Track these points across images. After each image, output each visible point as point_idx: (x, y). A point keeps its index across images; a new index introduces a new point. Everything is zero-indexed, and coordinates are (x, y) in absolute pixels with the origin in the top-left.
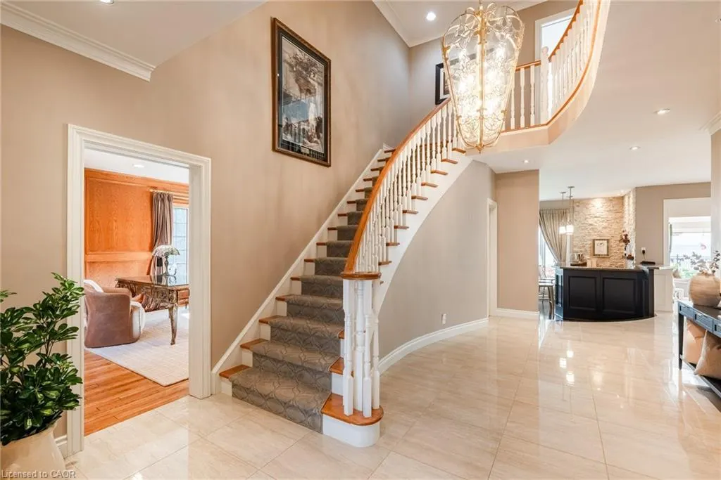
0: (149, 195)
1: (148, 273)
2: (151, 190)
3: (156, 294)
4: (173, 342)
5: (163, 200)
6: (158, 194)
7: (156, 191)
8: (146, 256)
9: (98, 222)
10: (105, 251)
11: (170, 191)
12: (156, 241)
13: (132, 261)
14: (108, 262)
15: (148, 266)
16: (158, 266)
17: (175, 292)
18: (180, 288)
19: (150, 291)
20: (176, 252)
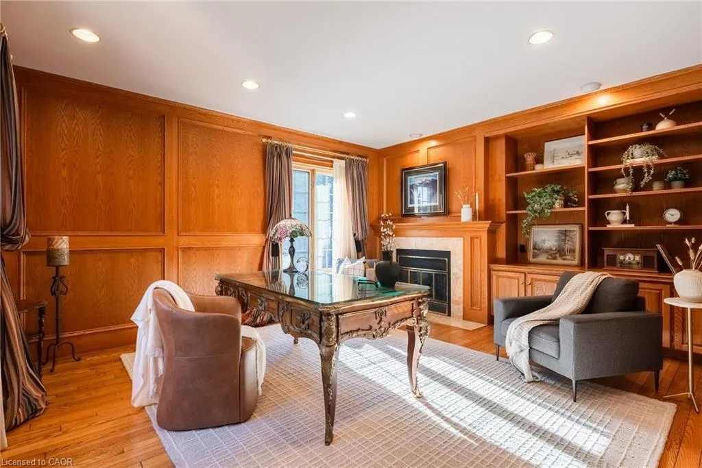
0: (261, 148)
1: (260, 268)
2: (264, 140)
3: (287, 315)
4: (329, 439)
5: (279, 156)
6: (272, 146)
7: (270, 141)
8: (256, 240)
9: (195, 187)
10: (204, 231)
11: (289, 142)
12: (271, 217)
13: (240, 248)
14: (206, 249)
15: (259, 255)
16: (273, 255)
17: (334, 318)
18: (343, 308)
19: (274, 305)
20: (306, 232)
